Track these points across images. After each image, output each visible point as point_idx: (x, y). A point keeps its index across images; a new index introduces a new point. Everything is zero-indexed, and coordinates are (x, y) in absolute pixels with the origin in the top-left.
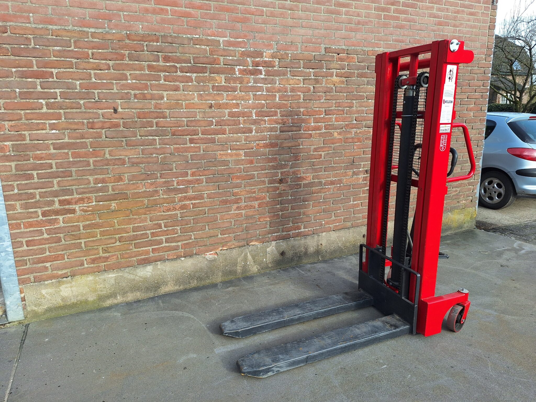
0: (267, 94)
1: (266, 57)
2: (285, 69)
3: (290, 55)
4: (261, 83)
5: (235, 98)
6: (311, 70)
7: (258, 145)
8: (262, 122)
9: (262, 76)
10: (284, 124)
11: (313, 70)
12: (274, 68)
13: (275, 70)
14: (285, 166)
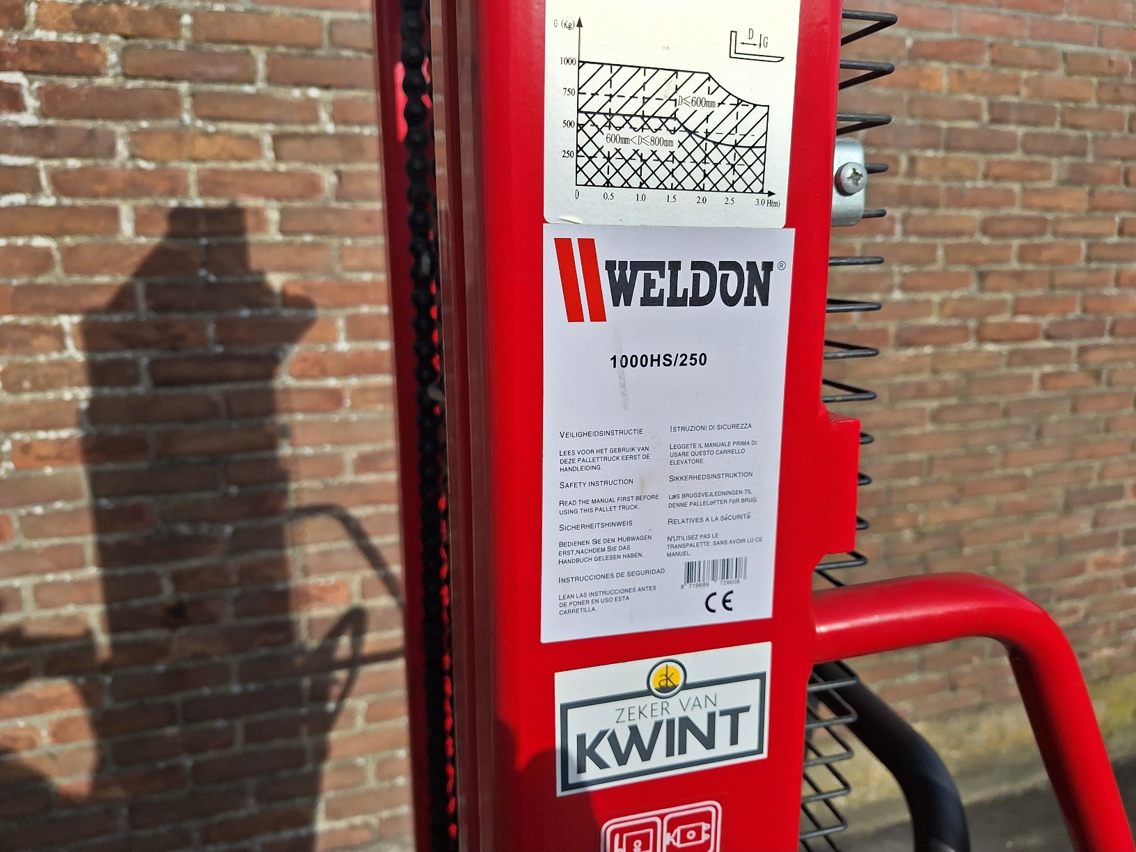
0: (58, 208)
1: (40, 24)
2: (163, 84)
3: (186, 19)
4: (19, 152)
6: (314, 93)
7: (25, 448)
8: (43, 340)
9: (27, 119)
10: (174, 348)
11: (329, 95)
12: (98, 81)
13: (102, 90)
14: (195, 545)
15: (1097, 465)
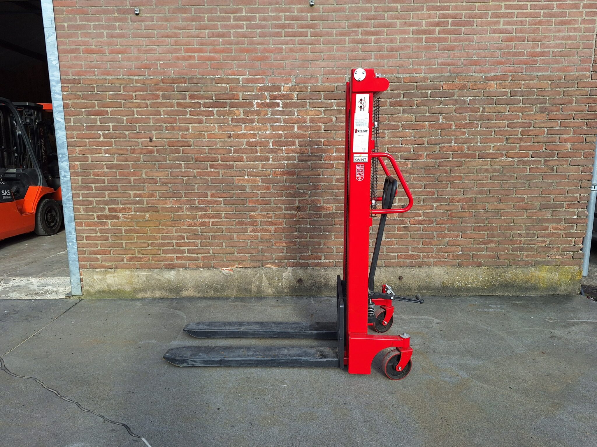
0: (284, 125)
1: (284, 91)
2: (304, 101)
3: (309, 87)
4: (278, 115)
5: (252, 129)
6: (332, 101)
7: (275, 172)
8: (279, 151)
9: (280, 109)
10: (302, 154)
11: (335, 101)
12: (293, 101)
13: (293, 102)
14: (304, 194)
15: (553, 196)
